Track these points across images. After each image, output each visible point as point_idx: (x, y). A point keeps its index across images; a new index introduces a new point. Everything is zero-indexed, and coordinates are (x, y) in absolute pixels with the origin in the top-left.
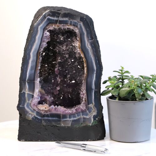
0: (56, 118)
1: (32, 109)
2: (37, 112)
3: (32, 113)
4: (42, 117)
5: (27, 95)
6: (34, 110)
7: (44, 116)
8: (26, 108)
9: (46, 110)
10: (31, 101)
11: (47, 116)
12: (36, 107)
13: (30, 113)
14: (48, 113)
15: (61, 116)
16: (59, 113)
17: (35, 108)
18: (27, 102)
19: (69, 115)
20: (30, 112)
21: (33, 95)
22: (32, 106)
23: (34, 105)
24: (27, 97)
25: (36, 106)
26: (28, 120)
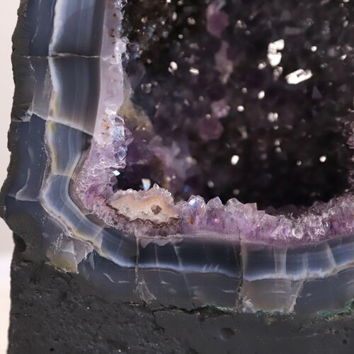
0: (216, 269)
1: (83, 215)
2: (108, 230)
3: (80, 236)
4: (133, 259)
5: (56, 135)
6: (93, 218)
7: (147, 253)
8: (48, 207)
9: (160, 218)
10: (78, 170)
11: (166, 254)
12: (101, 202)
13: (69, 234)
14: (171, 239)
15: (244, 254)
16: (231, 237)
17: (99, 209)
18: (55, 171)
19: (289, 252)
20: (73, 232)
21: (91, 137)
22: (83, 197)
23: (93, 190)
24: (56, 144)
25: (106, 197)
26: (61, 275)
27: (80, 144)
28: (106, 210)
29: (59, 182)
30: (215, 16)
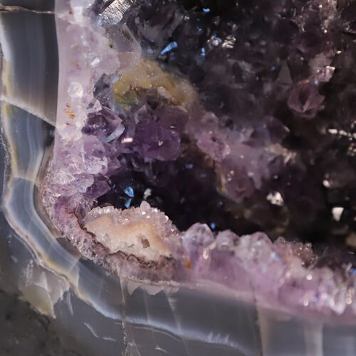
0: (226, 341)
1: (53, 238)
2: (85, 263)
3: (52, 266)
5: (13, 122)
6: (65, 243)
8: (13, 221)
10: (43, 174)
13: (40, 262)
14: (168, 286)
15: (263, 324)
17: (72, 231)
18: (16, 174)
21: (52, 128)
22: (51, 212)
24: (14, 135)
27: (41, 136)
28: (83, 236)
29: (22, 187)
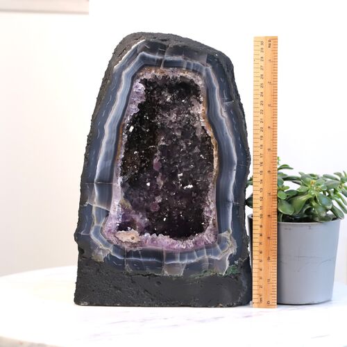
0: (154, 260)
1: (106, 240)
2: (114, 245)
3: (104, 248)
4: (124, 256)
5: (96, 211)
6: (109, 241)
7: (129, 254)
8: (93, 237)
9: (134, 241)
10: (104, 224)
11: (136, 254)
12: (113, 235)
14: (138, 249)
15: (164, 254)
16: (160, 248)
17: (112, 238)
18: (96, 224)
19: (181, 254)
20: (102, 246)
21: (109, 212)
22: (106, 234)
23: (109, 231)
24: (96, 215)
25: (114, 233)
26: (97, 262)
27: (105, 215)
28: (114, 238)
29: (97, 228)
30: (156, 164)
